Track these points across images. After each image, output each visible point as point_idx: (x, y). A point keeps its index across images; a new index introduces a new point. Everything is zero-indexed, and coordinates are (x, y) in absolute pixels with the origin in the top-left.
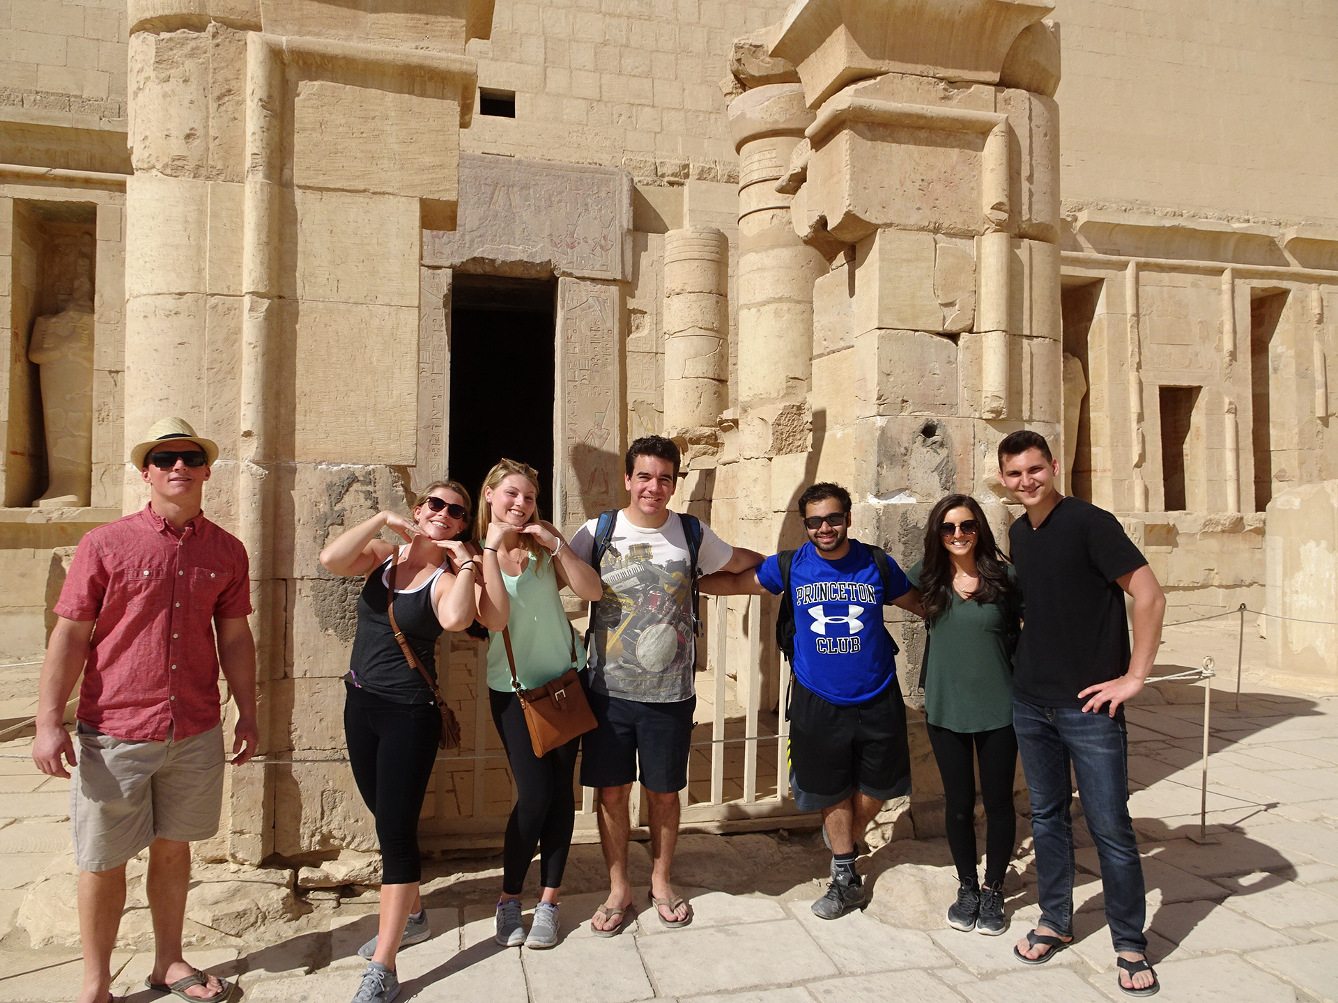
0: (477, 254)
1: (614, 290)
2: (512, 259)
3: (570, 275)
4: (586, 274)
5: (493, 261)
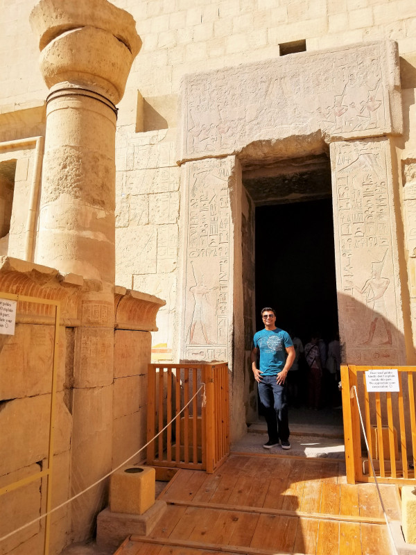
0: (255, 139)
1: (385, 145)
2: (286, 136)
3: (340, 139)
4: (355, 135)
5: (269, 142)
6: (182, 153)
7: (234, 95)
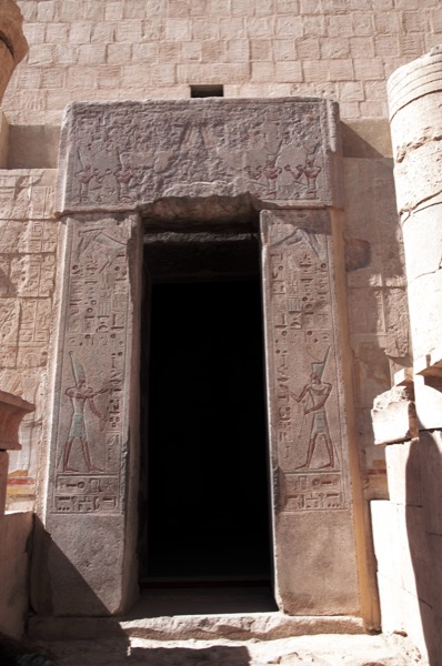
0: (166, 194)
3: (272, 207)
4: (291, 203)
5: (184, 199)
6: (63, 202)
7: (139, 137)
